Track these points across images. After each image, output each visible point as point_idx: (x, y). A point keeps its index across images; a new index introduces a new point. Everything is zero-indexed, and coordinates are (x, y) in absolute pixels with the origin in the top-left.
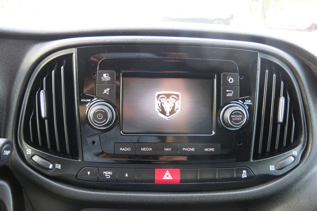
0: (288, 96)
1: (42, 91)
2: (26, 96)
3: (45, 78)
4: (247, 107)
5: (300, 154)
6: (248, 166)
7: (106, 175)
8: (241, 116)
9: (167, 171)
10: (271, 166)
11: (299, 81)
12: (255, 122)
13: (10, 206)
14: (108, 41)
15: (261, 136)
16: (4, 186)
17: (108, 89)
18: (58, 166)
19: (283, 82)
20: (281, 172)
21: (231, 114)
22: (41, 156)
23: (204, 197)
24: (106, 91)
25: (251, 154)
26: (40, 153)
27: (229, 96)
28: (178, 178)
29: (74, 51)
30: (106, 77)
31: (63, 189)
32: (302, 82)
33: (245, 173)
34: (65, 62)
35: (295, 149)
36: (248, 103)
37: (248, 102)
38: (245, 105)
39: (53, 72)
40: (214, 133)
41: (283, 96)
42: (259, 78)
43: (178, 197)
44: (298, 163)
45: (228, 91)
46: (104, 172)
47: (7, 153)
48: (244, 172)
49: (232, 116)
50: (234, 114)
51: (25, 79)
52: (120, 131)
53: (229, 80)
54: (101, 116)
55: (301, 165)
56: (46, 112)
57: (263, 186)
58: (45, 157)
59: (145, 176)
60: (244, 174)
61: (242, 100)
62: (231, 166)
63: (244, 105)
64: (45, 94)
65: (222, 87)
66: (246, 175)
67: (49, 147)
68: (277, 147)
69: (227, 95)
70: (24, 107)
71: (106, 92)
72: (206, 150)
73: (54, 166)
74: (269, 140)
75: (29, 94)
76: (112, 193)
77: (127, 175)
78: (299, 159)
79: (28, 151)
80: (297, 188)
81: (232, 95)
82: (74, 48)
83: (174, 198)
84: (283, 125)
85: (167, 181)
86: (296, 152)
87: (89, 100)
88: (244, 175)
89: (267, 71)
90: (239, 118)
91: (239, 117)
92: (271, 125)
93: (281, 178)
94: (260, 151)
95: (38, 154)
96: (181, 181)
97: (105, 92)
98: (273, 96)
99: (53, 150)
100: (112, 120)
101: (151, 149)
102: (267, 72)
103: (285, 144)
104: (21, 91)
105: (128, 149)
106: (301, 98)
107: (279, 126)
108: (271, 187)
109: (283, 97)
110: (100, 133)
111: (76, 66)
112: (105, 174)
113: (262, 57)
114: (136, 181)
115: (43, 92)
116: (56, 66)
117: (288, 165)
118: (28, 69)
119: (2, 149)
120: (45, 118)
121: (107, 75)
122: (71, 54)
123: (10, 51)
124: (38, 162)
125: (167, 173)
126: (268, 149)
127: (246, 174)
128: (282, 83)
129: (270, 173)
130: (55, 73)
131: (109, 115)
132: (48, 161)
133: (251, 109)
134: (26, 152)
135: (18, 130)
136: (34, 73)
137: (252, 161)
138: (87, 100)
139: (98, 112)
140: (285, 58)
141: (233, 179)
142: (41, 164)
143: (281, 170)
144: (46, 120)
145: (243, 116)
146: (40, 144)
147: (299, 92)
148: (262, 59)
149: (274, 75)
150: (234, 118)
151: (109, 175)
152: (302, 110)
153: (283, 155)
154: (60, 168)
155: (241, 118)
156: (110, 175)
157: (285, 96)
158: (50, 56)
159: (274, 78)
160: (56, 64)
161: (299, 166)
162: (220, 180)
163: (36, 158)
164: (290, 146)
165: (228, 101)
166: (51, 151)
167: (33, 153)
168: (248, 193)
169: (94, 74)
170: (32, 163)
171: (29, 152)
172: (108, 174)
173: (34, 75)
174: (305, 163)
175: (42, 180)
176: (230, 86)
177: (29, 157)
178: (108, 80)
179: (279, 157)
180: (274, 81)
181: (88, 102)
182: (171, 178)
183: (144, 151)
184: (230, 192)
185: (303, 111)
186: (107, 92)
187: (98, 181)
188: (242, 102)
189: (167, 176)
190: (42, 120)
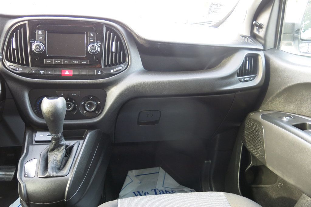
0: (118, 42)
1: (13, 38)
3: (15, 33)
5: (125, 66)
6: (101, 70)
9: (67, 71)
10: (111, 70)
11: (123, 36)
15: (106, 58)
17: (41, 38)
18: (21, 69)
19: (116, 36)
20: (116, 73)
21: (91, 47)
23: (82, 81)
25: (102, 65)
26: (13, 64)
28: (72, 74)
29: (27, 22)
30: (40, 32)
34: (23, 27)
35: (123, 64)
36: (100, 44)
38: (98, 45)
40: (86, 55)
42: (104, 34)
44: (123, 70)
45: (91, 39)
46: (40, 71)
48: (100, 72)
50: (92, 47)
51: (6, 34)
53: (91, 35)
56: (15, 46)
57: (108, 78)
59: (58, 73)
61: (97, 43)
62: (94, 70)
64: (15, 39)
65: (88, 37)
67: (17, 61)
68: (114, 63)
69: (91, 41)
70: (6, 45)
72: (83, 62)
73: (19, 69)
74: (110, 59)
77: (50, 72)
78: (124, 68)
79: (8, 64)
81: (93, 41)
84: (116, 53)
85: (66, 75)
86: (122, 66)
87: (34, 42)
88: (99, 73)
92: (110, 53)
93: (116, 75)
94: (106, 64)
96: (73, 75)
98: (111, 42)
99: (18, 63)
101: (60, 62)
102: (108, 32)
103: (118, 62)
104: (4, 39)
105: (50, 62)
107: (114, 54)
111: (28, 28)
113: (106, 26)
114: (54, 75)
118: (8, 29)
120: (15, 49)
122: (26, 24)
126: (110, 63)
129: (111, 73)
130: (19, 31)
131: (41, 48)
132: (16, 67)
133: (101, 47)
134: (7, 65)
136: (10, 31)
137: (103, 68)
138: (33, 42)
139: (37, 46)
140: (116, 27)
141: (94, 75)
142: (13, 69)
145: (95, 48)
146: (13, 61)
147: (123, 41)
149: (112, 33)
153: (117, 66)
158: (17, 24)
159: (111, 35)
160: (19, 28)
161: (125, 71)
162: (89, 75)
163: (11, 67)
164: (121, 63)
165: (91, 43)
167: (10, 65)
168: (101, 80)
169: (35, 31)
170: (9, 68)
172: (42, 72)
176: (92, 37)
179: (115, 67)
181: (33, 43)
182: (69, 74)
183: (57, 63)
187: (38, 75)
189: (67, 73)
190: (13, 50)
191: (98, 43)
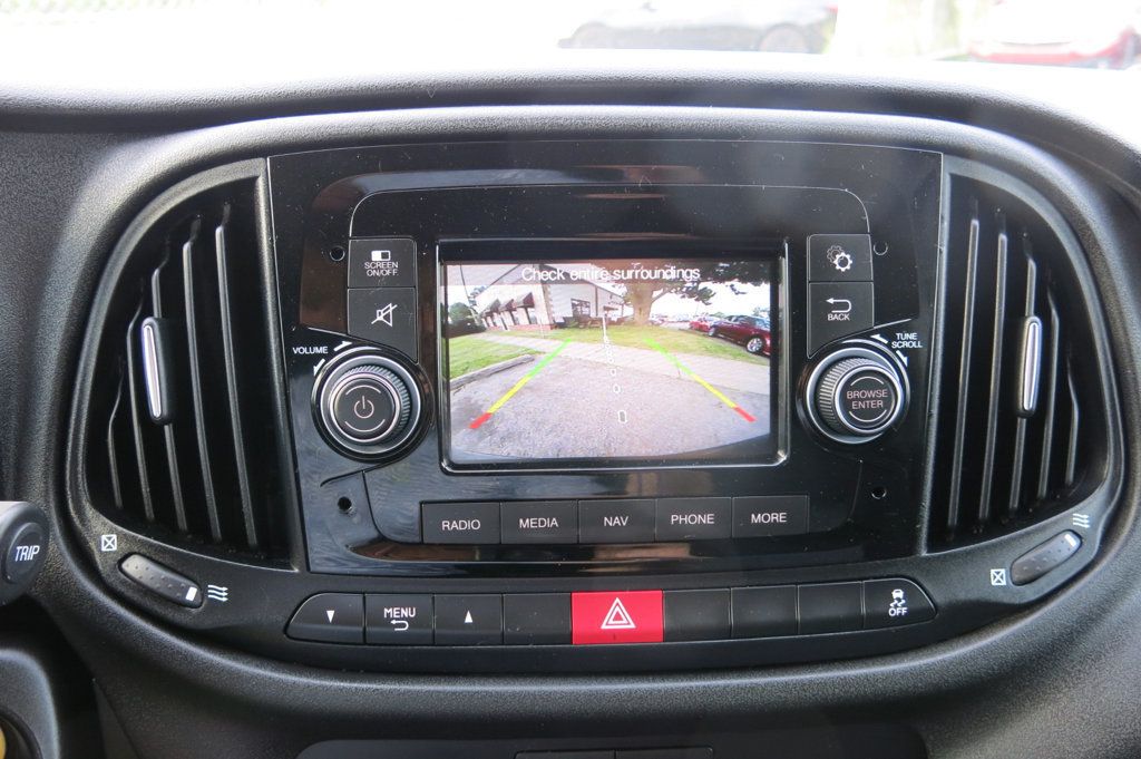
0: (1054, 312)
1: (148, 320)
2: (92, 340)
3: (156, 272)
4: (905, 360)
5: (1098, 523)
6: (909, 574)
7: (394, 622)
8: (883, 394)
9: (617, 600)
10: (993, 572)
11: (1092, 256)
12: (935, 411)
13: (48, 741)
14: (383, 129)
15: (958, 463)
16: (23, 668)
17: (391, 308)
18: (220, 593)
19: (1035, 261)
20: (1030, 593)
21: (847, 387)
22: (157, 558)
23: (753, 688)
24: (383, 315)
25: (920, 529)
26: (151, 545)
27: (838, 318)
28: (659, 621)
29: (260, 169)
30: (380, 261)
31: (238, 675)
32: (1104, 261)
33: (899, 600)
34: (227, 209)
35: (1081, 505)
36: (907, 344)
37: (909, 339)
38: (898, 352)
39: (186, 247)
40: (783, 457)
41: (1036, 313)
42: (945, 250)
43: (660, 691)
44: (1092, 557)
45: (831, 301)
46: (386, 610)
47: (29, 553)
48: (898, 594)
49: (851, 395)
50: (858, 387)
51: (83, 278)
52: (441, 460)
53: (836, 262)
54: (368, 405)
55: (1104, 563)
56: (165, 397)
57: (967, 644)
58: (168, 561)
59: (537, 620)
60: (896, 602)
61: (883, 333)
62: (850, 576)
63: (894, 351)
64: (161, 330)
65: (809, 286)
66: (903, 606)
67: (183, 523)
68: (1014, 503)
69: (831, 317)
70: (84, 381)
71: (385, 317)
72: (757, 519)
73: (203, 592)
74: (988, 476)
75: (99, 332)
76: (418, 683)
77: (469, 619)
78: (1094, 542)
79: (107, 539)
80: (1090, 646)
81: (846, 317)
82: (261, 159)
83: (643, 696)
84: (1036, 419)
85: (614, 634)
87: (323, 350)
88: (898, 603)
89: (975, 223)
90: (876, 398)
91: (873, 398)
92: (992, 423)
93: (1032, 612)
94: (953, 517)
95: (143, 551)
96: (668, 635)
97: (380, 318)
98: (1000, 315)
99: (199, 534)
100: (408, 421)
101: (555, 522)
102: (975, 228)
103: (1043, 489)
104: (69, 323)
105: (469, 525)
106: (1101, 318)
107: (1022, 424)
108: (995, 646)
109: (1037, 319)
110: (368, 470)
111: (269, 224)
112: (388, 615)
113: (954, 171)
114: (503, 639)
115: (151, 325)
116: (196, 225)
117: (1058, 566)
118: (92, 241)
119: (10, 540)
120: (164, 421)
121: (384, 256)
122: (251, 182)
123: (25, 177)
124: (144, 581)
125: (617, 606)
126: (984, 510)
127: (903, 601)
128: (1032, 265)
129: (992, 598)
130: (193, 250)
131: (399, 402)
132: (180, 574)
133: (917, 366)
134: (99, 545)
135: (68, 466)
136: (114, 256)
137: (924, 554)
138: (317, 350)
139: (357, 395)
140: (1040, 171)
141: (856, 622)
142: (155, 586)
143: (1035, 584)
144: (166, 428)
145: (889, 394)
146: (148, 514)
147: (1092, 298)
148: (955, 179)
149: (1003, 238)
150: (857, 399)
151: (404, 618)
152: (1106, 362)
153: (1037, 531)
154: (224, 599)
155: (882, 398)
156: (408, 619)
157: (1042, 312)
158: (173, 189)
159: (1002, 247)
160: (193, 218)
161: (1097, 569)
162: (808, 626)
163: (136, 567)
164: (1063, 498)
165: (833, 340)
166: (189, 537)
167: (126, 547)
168: (912, 671)
169: (338, 254)
170: (123, 582)
171: (109, 543)
172: (400, 616)
173: (115, 264)
174: (1117, 556)
175: (161, 644)
176: (841, 284)
177: (112, 562)
178: (388, 272)
179: (1022, 536)
180: (1002, 258)
181: (318, 357)
182: (632, 626)
183: (528, 530)
184: (845, 668)
185: (1107, 367)
186: (387, 317)
187: (365, 643)
188: (886, 342)
189: (618, 618)
190: (152, 428)
191: (890, 334)
